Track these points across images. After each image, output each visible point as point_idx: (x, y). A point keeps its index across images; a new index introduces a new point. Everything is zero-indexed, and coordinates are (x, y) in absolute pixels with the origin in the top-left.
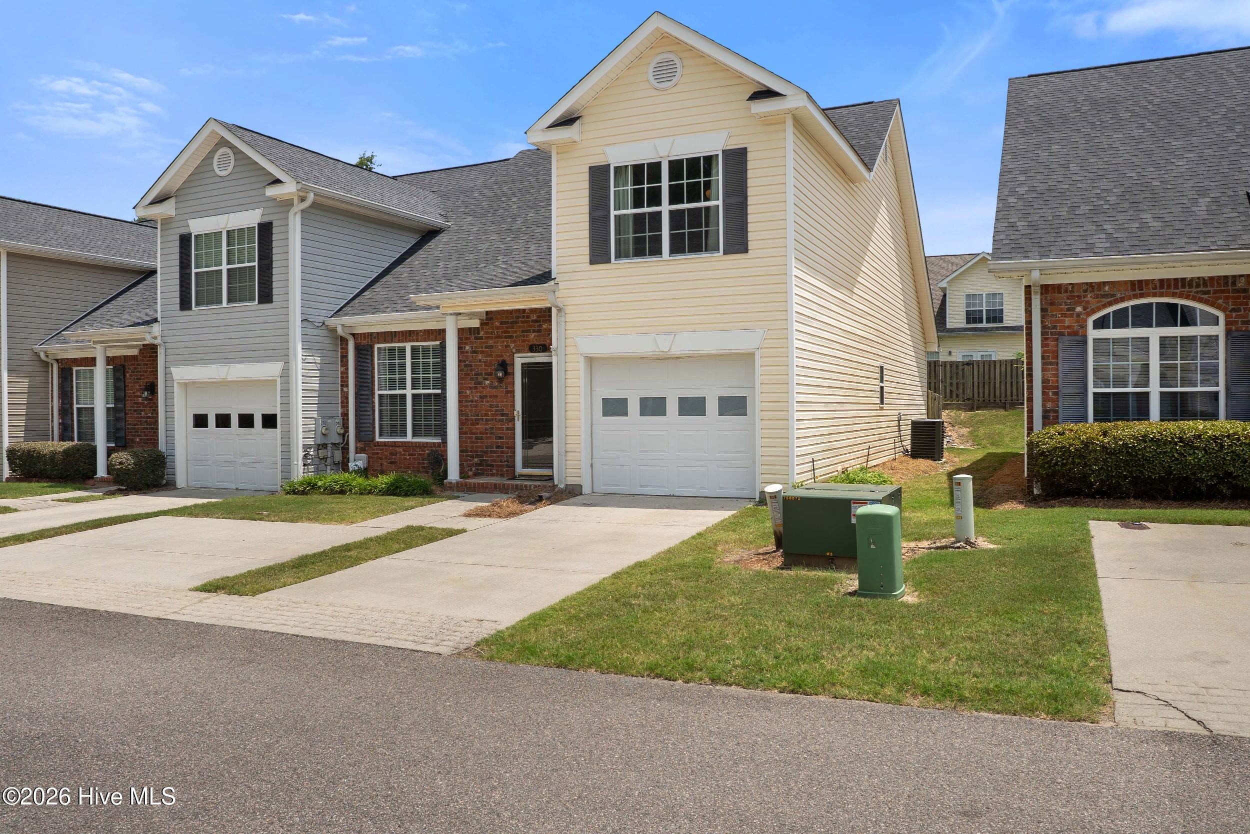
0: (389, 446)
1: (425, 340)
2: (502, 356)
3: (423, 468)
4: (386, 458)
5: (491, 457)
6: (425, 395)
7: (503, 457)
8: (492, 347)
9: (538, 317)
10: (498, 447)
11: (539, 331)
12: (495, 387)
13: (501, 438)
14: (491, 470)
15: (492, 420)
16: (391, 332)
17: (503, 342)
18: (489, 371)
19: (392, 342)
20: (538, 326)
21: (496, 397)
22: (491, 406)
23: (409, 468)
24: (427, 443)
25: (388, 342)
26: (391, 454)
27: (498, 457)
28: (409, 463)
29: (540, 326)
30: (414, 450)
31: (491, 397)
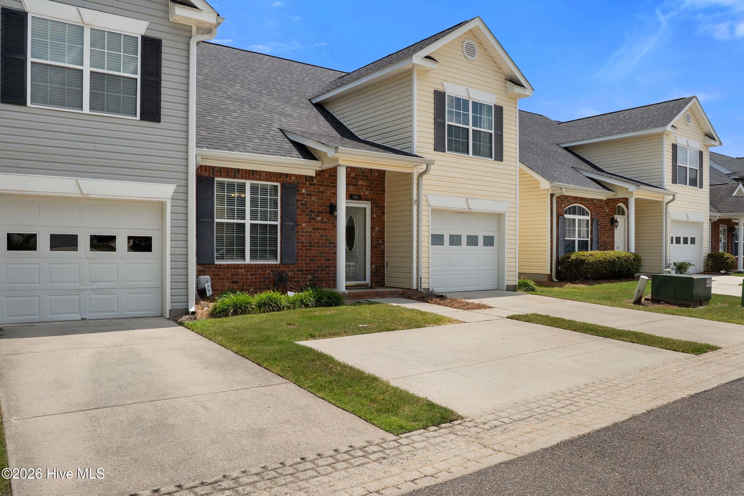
0: (230, 268)
1: (267, 181)
2: (330, 200)
3: (264, 285)
4: (228, 279)
5: (321, 274)
6: (261, 225)
7: (330, 274)
8: (322, 192)
9: (356, 175)
10: (326, 267)
11: (356, 185)
12: (325, 223)
13: (328, 260)
14: (321, 284)
15: (322, 246)
16: (235, 169)
17: (331, 190)
18: (320, 210)
19: (235, 177)
20: (356, 182)
21: (325, 229)
22: (322, 236)
23: (251, 286)
24: (269, 265)
25: (231, 177)
26: (232, 275)
27: (327, 274)
28: (251, 282)
29: (357, 182)
30: (255, 271)
31: (321, 229)
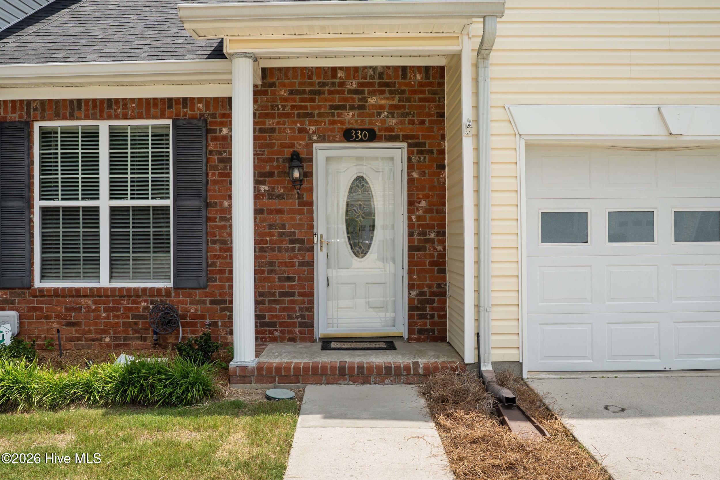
0: (64, 296)
1: (140, 117)
2: (293, 145)
3: (136, 331)
4: (58, 317)
5: (270, 310)
6: (135, 209)
7: (293, 309)
8: (273, 130)
9: (360, 84)
10: (282, 294)
11: (362, 107)
12: (280, 197)
13: (289, 279)
14: (271, 332)
15: (273, 250)
16: (71, 101)
17: (295, 123)
18: (267, 169)
19: (72, 117)
20: (360, 100)
21: (280, 212)
22: (271, 227)
23: (105, 332)
24: (144, 290)
25: (64, 118)
26: (68, 309)
27: (284, 309)
28: (106, 325)
29: (365, 99)
30: (114, 302)
31: (270, 212)
